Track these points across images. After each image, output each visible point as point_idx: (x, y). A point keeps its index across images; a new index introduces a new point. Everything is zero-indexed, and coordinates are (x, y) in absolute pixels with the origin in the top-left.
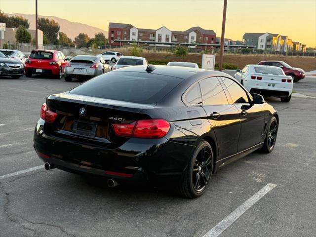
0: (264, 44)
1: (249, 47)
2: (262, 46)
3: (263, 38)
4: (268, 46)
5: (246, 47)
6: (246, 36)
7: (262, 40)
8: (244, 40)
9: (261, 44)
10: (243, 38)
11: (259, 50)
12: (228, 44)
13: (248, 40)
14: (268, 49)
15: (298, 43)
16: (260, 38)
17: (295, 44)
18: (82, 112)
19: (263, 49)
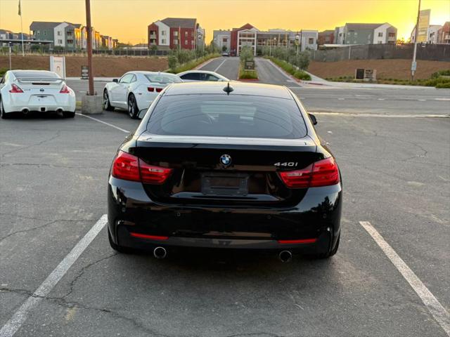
0: (63, 37)
1: (42, 43)
2: (61, 42)
3: (60, 29)
4: (69, 41)
5: (38, 43)
6: (35, 26)
7: (59, 33)
8: (32, 32)
9: (59, 39)
10: (31, 30)
11: (57, 47)
12: (7, 38)
13: (38, 32)
14: (70, 45)
15: (107, 37)
16: (56, 29)
17: (104, 38)
18: (224, 162)
19: (63, 45)
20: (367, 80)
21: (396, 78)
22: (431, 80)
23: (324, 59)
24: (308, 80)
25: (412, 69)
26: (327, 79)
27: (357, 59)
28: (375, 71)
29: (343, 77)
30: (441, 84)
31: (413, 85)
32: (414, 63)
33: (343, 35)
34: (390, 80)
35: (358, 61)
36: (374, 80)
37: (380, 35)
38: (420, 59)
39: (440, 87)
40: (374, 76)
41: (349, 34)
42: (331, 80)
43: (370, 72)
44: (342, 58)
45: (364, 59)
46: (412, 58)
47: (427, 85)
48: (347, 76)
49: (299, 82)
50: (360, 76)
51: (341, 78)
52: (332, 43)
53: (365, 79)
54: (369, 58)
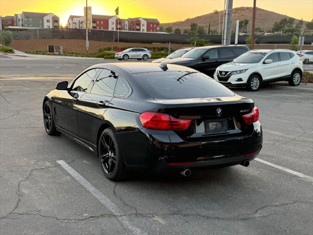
20: (57, 53)
21: (77, 52)
22: (100, 54)
23: (17, 38)
24: (13, 53)
25: (87, 46)
26: (26, 52)
27: (45, 38)
28: (61, 47)
29: (38, 51)
30: (107, 56)
31: (89, 57)
32: (87, 42)
33: (21, 20)
34: (72, 53)
35: (46, 39)
36: (62, 53)
37: (48, 21)
38: (91, 40)
39: (106, 58)
40: (61, 50)
41: (26, 19)
42: (29, 53)
43: (58, 48)
44: (32, 38)
45: (49, 38)
46: (85, 39)
47: (97, 57)
48: (42, 51)
49: (6, 54)
50: (51, 50)
51: (37, 52)
52: (13, 26)
53: (55, 53)
54: (53, 38)
